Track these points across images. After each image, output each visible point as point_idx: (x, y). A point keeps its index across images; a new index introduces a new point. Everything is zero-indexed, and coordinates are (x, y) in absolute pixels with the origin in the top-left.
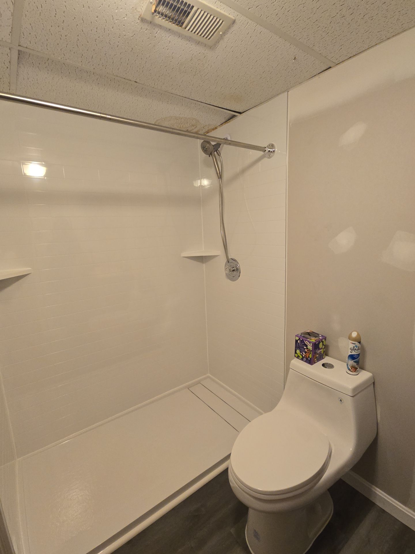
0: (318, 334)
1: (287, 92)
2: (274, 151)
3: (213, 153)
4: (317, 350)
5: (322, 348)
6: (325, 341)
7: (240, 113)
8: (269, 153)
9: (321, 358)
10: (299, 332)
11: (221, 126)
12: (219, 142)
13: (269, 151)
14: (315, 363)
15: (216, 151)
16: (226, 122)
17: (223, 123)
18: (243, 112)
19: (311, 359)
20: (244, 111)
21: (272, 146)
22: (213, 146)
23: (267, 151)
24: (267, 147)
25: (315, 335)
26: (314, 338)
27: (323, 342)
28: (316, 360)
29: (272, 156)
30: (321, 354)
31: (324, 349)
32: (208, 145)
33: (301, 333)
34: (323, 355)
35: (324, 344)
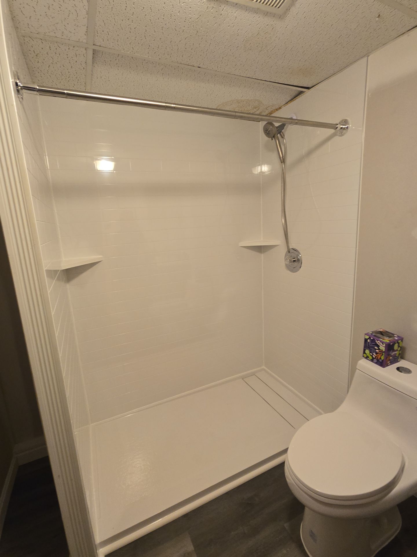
0: (393, 334)
1: (366, 58)
2: (347, 127)
3: (276, 136)
4: (392, 351)
5: (397, 350)
6: (401, 342)
7: (308, 88)
8: (342, 130)
9: (395, 360)
10: (370, 331)
11: (286, 104)
12: (284, 123)
13: (342, 128)
14: (388, 365)
15: (280, 133)
16: (292, 100)
17: (289, 102)
18: (312, 87)
19: (383, 361)
20: (314, 85)
21: (345, 122)
22: (277, 127)
23: (338, 129)
24: (339, 123)
25: (389, 335)
26: (388, 338)
27: (398, 343)
28: (389, 362)
29: (345, 133)
30: (396, 356)
31: (400, 351)
32: (271, 127)
33: (372, 332)
34: (398, 358)
35: (400, 345)
